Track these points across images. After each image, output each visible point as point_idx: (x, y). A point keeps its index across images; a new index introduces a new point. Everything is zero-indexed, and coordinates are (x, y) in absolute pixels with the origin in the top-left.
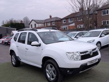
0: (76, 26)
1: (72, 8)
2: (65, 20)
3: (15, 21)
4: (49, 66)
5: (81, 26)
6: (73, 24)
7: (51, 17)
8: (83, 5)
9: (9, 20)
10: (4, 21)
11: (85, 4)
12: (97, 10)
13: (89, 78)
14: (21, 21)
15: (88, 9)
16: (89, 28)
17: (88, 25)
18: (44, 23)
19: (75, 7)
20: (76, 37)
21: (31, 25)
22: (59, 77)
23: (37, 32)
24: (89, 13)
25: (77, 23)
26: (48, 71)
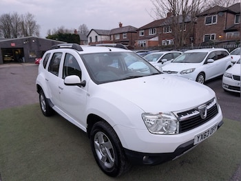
0: (160, 42)
1: (156, 10)
2: (143, 31)
3: (67, 31)
4: (100, 134)
5: (168, 42)
6: (156, 39)
7: (121, 25)
8: (174, 6)
9: (57, 30)
10: (49, 31)
11: (179, 4)
12: (198, 16)
13: (190, 163)
14: (75, 31)
15: (183, 12)
16: (182, 45)
17: (181, 39)
18: (110, 35)
19: (161, 9)
20: (160, 61)
21: (91, 38)
22: (122, 168)
23: (80, 53)
24: (183, 20)
25: (162, 37)
26: (98, 144)
